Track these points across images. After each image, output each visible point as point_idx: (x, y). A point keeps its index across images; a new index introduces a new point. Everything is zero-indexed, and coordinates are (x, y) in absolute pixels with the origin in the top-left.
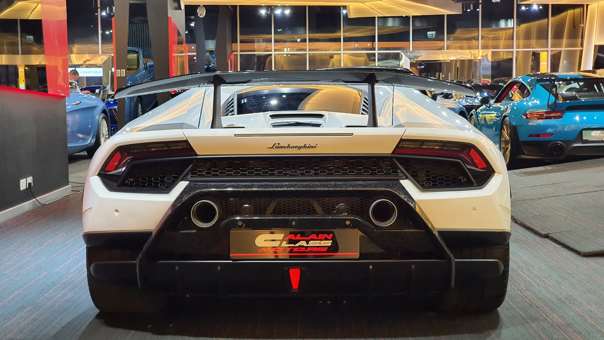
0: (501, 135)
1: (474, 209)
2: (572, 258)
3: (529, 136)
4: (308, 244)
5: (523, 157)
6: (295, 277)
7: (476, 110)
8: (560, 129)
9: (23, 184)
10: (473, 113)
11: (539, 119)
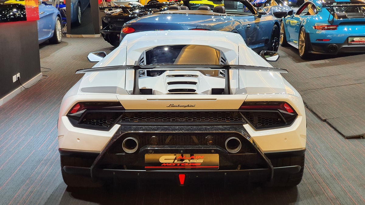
0: (299, 36)
1: (286, 139)
2: (340, 140)
3: (317, 40)
4: (189, 161)
5: (313, 52)
6: (182, 179)
7: (284, 18)
8: (335, 36)
9: (15, 79)
10: (283, 19)
11: (322, 30)
